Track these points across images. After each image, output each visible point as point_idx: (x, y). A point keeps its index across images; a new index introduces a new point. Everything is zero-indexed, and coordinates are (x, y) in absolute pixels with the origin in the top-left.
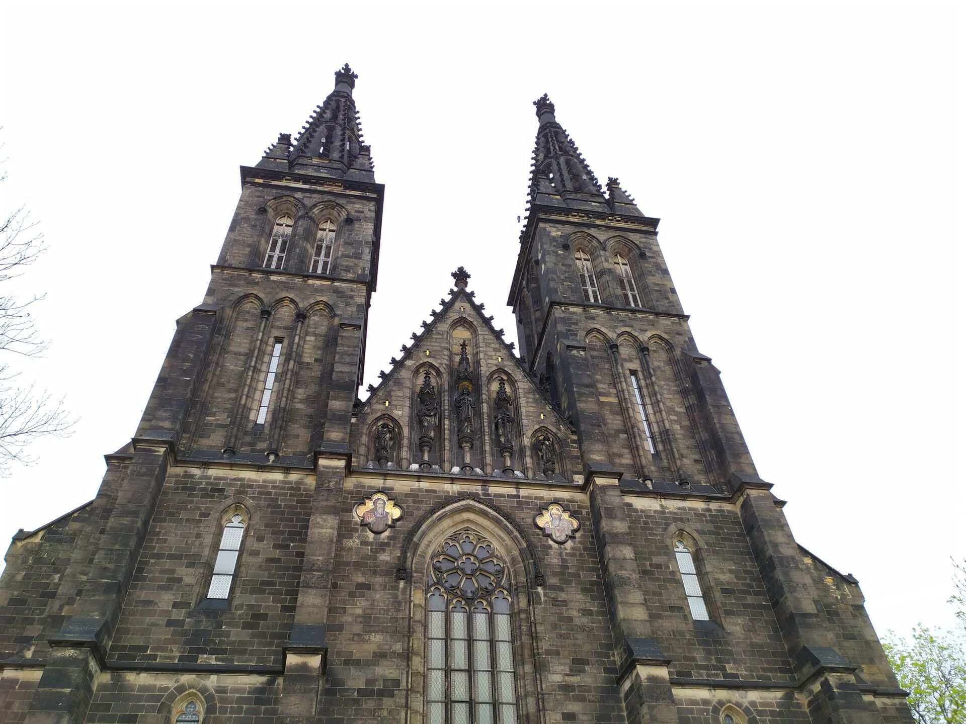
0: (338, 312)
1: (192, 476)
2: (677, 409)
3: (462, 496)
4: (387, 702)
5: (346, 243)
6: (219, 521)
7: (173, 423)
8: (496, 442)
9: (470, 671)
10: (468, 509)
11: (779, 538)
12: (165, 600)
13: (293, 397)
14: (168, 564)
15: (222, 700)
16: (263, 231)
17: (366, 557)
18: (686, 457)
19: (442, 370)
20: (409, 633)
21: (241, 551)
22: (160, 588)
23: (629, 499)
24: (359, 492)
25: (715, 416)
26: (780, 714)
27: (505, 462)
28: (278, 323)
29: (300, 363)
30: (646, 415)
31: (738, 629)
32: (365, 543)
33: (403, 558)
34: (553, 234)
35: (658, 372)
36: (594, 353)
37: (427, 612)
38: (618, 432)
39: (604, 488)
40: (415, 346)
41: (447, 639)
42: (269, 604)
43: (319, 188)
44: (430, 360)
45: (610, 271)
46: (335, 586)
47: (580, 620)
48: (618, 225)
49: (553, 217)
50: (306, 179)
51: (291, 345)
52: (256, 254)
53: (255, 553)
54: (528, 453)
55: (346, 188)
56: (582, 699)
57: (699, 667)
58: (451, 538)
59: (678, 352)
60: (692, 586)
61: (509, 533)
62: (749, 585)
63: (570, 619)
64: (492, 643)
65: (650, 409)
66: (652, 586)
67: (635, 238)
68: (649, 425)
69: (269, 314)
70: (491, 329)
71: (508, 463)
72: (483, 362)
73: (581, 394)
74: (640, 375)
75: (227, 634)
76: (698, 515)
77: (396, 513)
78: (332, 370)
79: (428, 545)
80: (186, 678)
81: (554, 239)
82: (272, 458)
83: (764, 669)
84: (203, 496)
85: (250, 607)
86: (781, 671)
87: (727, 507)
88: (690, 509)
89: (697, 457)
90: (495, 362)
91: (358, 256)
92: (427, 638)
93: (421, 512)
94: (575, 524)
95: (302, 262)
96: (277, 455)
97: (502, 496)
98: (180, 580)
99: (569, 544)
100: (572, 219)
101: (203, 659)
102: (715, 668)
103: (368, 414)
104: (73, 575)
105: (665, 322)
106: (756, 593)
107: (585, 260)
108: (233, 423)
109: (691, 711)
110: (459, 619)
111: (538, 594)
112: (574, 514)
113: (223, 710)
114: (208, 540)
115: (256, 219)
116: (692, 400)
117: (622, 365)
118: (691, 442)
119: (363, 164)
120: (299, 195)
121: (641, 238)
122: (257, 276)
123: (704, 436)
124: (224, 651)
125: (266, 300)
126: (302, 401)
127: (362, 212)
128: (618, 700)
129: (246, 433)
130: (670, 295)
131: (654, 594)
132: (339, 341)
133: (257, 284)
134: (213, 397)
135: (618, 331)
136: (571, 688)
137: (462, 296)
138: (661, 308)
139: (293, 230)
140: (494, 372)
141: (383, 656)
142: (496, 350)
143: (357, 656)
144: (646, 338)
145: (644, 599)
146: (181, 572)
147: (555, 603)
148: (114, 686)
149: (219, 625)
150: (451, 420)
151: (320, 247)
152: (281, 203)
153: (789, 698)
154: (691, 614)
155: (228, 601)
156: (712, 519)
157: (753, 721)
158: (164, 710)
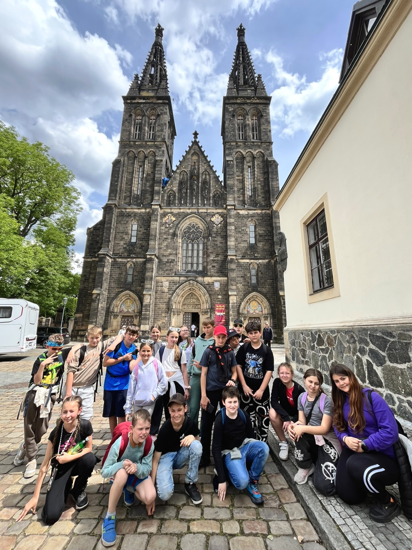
1: (123, 212)
2: (261, 179)
3: (192, 213)
4: (172, 264)
5: (158, 125)
6: (131, 223)
7: (116, 198)
8: (202, 196)
9: (192, 257)
10: (193, 217)
12: (122, 243)
13: (146, 186)
14: (121, 235)
15: (137, 264)
16: (132, 124)
17: (166, 231)
18: (260, 196)
20: (177, 249)
21: (137, 231)
22: (120, 240)
23: (239, 211)
24: (164, 214)
25: (270, 182)
26: (266, 265)
27: (204, 202)
28: (140, 160)
29: (147, 174)
31: (261, 245)
32: (166, 228)
33: (175, 231)
34: (230, 110)
35: (258, 166)
36: (238, 161)
37: (182, 244)
38: (240, 189)
39: (229, 209)
40: (180, 164)
41: (187, 250)
42: (144, 243)
43: (148, 101)
44: (184, 169)
45: (249, 125)
46: (159, 238)
47: (219, 245)
48: (255, 101)
49: (231, 101)
50: (144, 98)
51: (144, 168)
52: (131, 134)
53: (140, 231)
54: (211, 199)
55: (157, 99)
56: (217, 263)
57: (248, 255)
58: (189, 225)
59: (266, 157)
60: (252, 235)
61: (204, 223)
62: (267, 234)
63: (217, 245)
64: (198, 251)
65: (252, 181)
66: (240, 235)
67: (261, 107)
68: (251, 186)
69: (137, 157)
70: (204, 155)
71: (206, 202)
72: (200, 169)
73: (229, 178)
74: (251, 168)
75: (136, 250)
76: (258, 215)
77: (174, 219)
78: (155, 177)
79: (182, 227)
80: (129, 260)
81: (230, 112)
82: (142, 205)
83: (265, 255)
84: (126, 217)
85: (140, 244)
86: (269, 255)
87: (268, 211)
88: (256, 213)
89: (263, 196)
90: (204, 168)
91: (162, 130)
92: (182, 250)
93: (180, 219)
95: (145, 135)
96: (143, 204)
97: (203, 212)
98: (124, 238)
99: (220, 225)
100: (238, 101)
101: (131, 255)
102: (252, 255)
103: (166, 190)
105: (264, 145)
106: (269, 236)
107: (241, 120)
108: (131, 195)
110: (190, 245)
111: (209, 239)
112: (222, 217)
113: (137, 266)
114: (129, 228)
115: (129, 119)
116: (266, 176)
117: (246, 164)
118: (263, 191)
119: (163, 85)
120: (142, 106)
121: (263, 107)
122: (132, 143)
123: (267, 189)
124: (136, 254)
125: (135, 152)
126: (148, 187)
127: (163, 110)
128: (226, 263)
129: (135, 198)
130: (268, 133)
131: (240, 237)
132: (156, 166)
133: (132, 146)
135: (247, 151)
136: (215, 260)
137: (195, 143)
138: (264, 139)
139: (142, 122)
140: (204, 172)
141: (171, 254)
142: (205, 163)
143: (165, 254)
144: (256, 153)
145: (236, 239)
146: (124, 236)
147: (214, 241)
148: (114, 261)
149: (134, 248)
150: (190, 189)
151: (151, 127)
152: (136, 110)
153: (270, 261)
154: (250, 242)
155: (136, 243)
156: (262, 215)
157: (258, 267)
158: (126, 265)
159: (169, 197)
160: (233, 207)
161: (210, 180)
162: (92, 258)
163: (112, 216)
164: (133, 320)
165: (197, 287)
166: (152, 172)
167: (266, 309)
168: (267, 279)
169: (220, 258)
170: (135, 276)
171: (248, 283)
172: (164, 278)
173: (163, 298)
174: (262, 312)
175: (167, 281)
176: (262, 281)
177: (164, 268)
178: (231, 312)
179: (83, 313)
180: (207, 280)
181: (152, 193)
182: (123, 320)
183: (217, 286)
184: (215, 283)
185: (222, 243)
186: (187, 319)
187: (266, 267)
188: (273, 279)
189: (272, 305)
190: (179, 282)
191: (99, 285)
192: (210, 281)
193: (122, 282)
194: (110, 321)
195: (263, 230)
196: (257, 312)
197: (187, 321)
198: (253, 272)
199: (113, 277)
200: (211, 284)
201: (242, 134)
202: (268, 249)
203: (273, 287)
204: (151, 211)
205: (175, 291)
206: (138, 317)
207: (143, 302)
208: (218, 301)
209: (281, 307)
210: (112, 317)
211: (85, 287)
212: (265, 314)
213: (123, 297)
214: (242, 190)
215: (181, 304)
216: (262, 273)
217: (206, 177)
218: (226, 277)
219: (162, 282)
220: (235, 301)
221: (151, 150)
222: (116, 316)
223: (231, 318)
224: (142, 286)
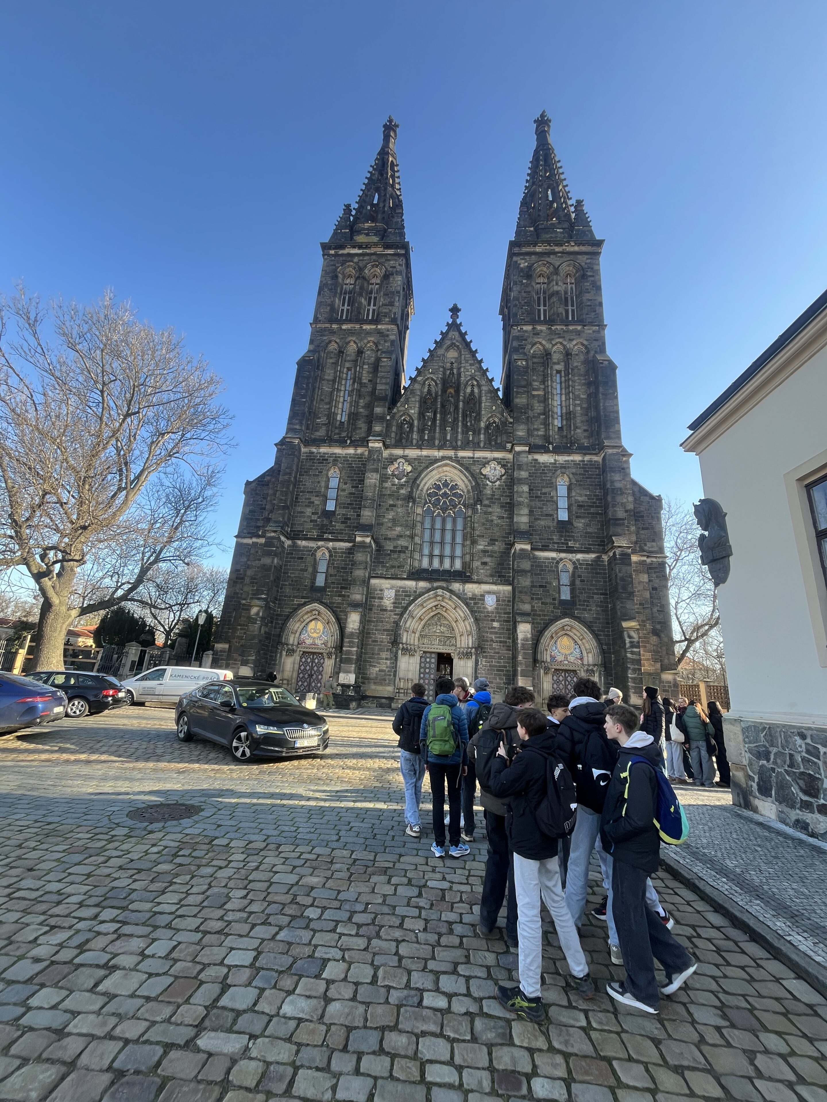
0: (380, 348)
1: (313, 453)
2: (582, 396)
3: (443, 458)
4: (402, 555)
5: (384, 295)
6: (327, 475)
7: (301, 426)
8: (465, 425)
9: (442, 543)
10: (446, 465)
11: (617, 477)
12: (309, 511)
13: (358, 405)
14: (308, 496)
15: (335, 552)
16: (336, 292)
17: (394, 492)
18: (579, 428)
19: (438, 382)
20: (413, 527)
21: (338, 489)
22: (306, 506)
23: (536, 457)
24: (391, 459)
25: (602, 401)
26: (592, 565)
27: (469, 438)
28: (348, 358)
29: (361, 383)
30: (561, 401)
31: (580, 525)
32: (393, 485)
33: (411, 492)
34: (522, 266)
35: (576, 371)
36: (535, 360)
37: (424, 517)
38: (540, 414)
39: (519, 453)
40: (423, 366)
41: (433, 529)
42: (351, 514)
43: (368, 251)
44: (431, 376)
45: (558, 292)
46: (380, 505)
47: (497, 521)
48: (572, 249)
49: (524, 250)
50: (360, 246)
51: (355, 371)
52: (333, 309)
53: (344, 490)
54: (483, 432)
55: (385, 248)
56: (492, 556)
57: (554, 543)
58: (437, 480)
59: (592, 353)
60: (563, 503)
61: (467, 477)
62: (594, 503)
63: (492, 521)
64: (454, 531)
65: (563, 398)
66: (539, 504)
67: (583, 260)
68: (561, 408)
69: (343, 353)
70: (470, 349)
71: (471, 439)
72: (462, 374)
73: (518, 393)
74: (563, 374)
75: (335, 526)
76: (576, 464)
77: (409, 469)
78: (376, 389)
79: (425, 485)
80: (320, 543)
81: (522, 270)
82: (349, 442)
83: (589, 545)
84: (319, 463)
85: (343, 514)
86: (598, 545)
87: (595, 458)
88: (572, 461)
89: (585, 428)
90: (469, 373)
91: (391, 304)
92: (423, 529)
93: (421, 468)
94: (503, 471)
95: (359, 313)
96: (351, 440)
97: (465, 457)
98: (313, 502)
99: (498, 483)
100: (538, 249)
101: (326, 536)
102: (562, 543)
103: (395, 413)
104: (271, 501)
105: (589, 330)
106: (597, 507)
107: (543, 283)
108: (329, 422)
109: (545, 563)
110: (439, 520)
111: (477, 509)
112: (503, 466)
113: (336, 556)
114: (323, 484)
115: (332, 284)
116: (592, 390)
117: (552, 367)
118: (585, 418)
119: (397, 222)
120: (356, 259)
121: (587, 259)
122: (335, 326)
123: (593, 414)
124: (334, 533)
125: (340, 344)
126: (363, 407)
127: (395, 267)
129: (336, 428)
130: (597, 308)
131: (539, 508)
132: (380, 369)
133: (335, 333)
134: (319, 408)
135: (554, 342)
136: (487, 551)
137: (454, 326)
138: (588, 320)
139: (354, 288)
140: (469, 380)
141: (401, 536)
142: (471, 365)
143: (390, 536)
144: (572, 346)
145: (531, 511)
146: (314, 499)
147: (486, 513)
148: (293, 546)
149: (331, 522)
150: (441, 414)
151: (370, 298)
152: (345, 268)
153: (599, 557)
154: (557, 517)
155: (334, 512)
156: (584, 466)
157: (575, 568)
158: (314, 555)
159: (400, 426)
160: (527, 449)
161: (480, 397)
162: (251, 538)
163: (293, 461)
164: (322, 661)
165: (450, 603)
166: (369, 381)
167: (590, 655)
168: (594, 594)
169: (498, 547)
170: (331, 575)
171: (554, 599)
172: (388, 581)
173: (382, 622)
174: (582, 659)
175: (391, 588)
176: (583, 596)
177: (387, 563)
178: (520, 658)
179: (229, 642)
180: (471, 589)
181: (370, 420)
182: (304, 660)
183: (490, 602)
184: (487, 596)
185: (503, 518)
186: (428, 665)
187: (592, 569)
188: (606, 594)
189: (605, 647)
190: (415, 592)
191: (263, 591)
192: (476, 592)
193: (306, 586)
194: (280, 662)
195: (586, 495)
196: (571, 659)
197: (427, 670)
198: (565, 579)
199: (288, 577)
200: (478, 600)
201: (545, 311)
202: (595, 533)
203: (605, 611)
204: (366, 453)
205: (406, 608)
206: (334, 657)
207: (345, 627)
208: (491, 633)
209: (626, 652)
210: (284, 653)
211: (236, 593)
212: (589, 665)
213: (306, 616)
214: (542, 417)
215: (417, 635)
216: (582, 581)
217: (472, 391)
218: (510, 584)
219: (381, 590)
220: (529, 636)
221: (369, 339)
222: (291, 652)
223: (519, 669)
224: (344, 596)
